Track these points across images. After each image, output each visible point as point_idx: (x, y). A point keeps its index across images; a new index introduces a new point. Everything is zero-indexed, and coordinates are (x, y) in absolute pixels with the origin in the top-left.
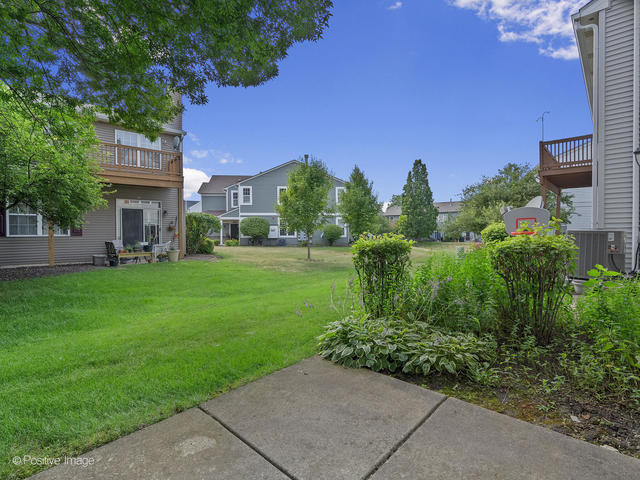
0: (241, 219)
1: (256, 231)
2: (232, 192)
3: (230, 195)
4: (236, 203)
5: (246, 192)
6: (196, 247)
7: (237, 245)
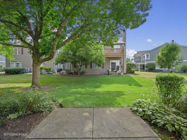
0: (145, 64)
1: (151, 67)
2: (143, 56)
3: (142, 56)
4: (144, 59)
5: (148, 55)
6: (130, 72)
7: (144, 71)
